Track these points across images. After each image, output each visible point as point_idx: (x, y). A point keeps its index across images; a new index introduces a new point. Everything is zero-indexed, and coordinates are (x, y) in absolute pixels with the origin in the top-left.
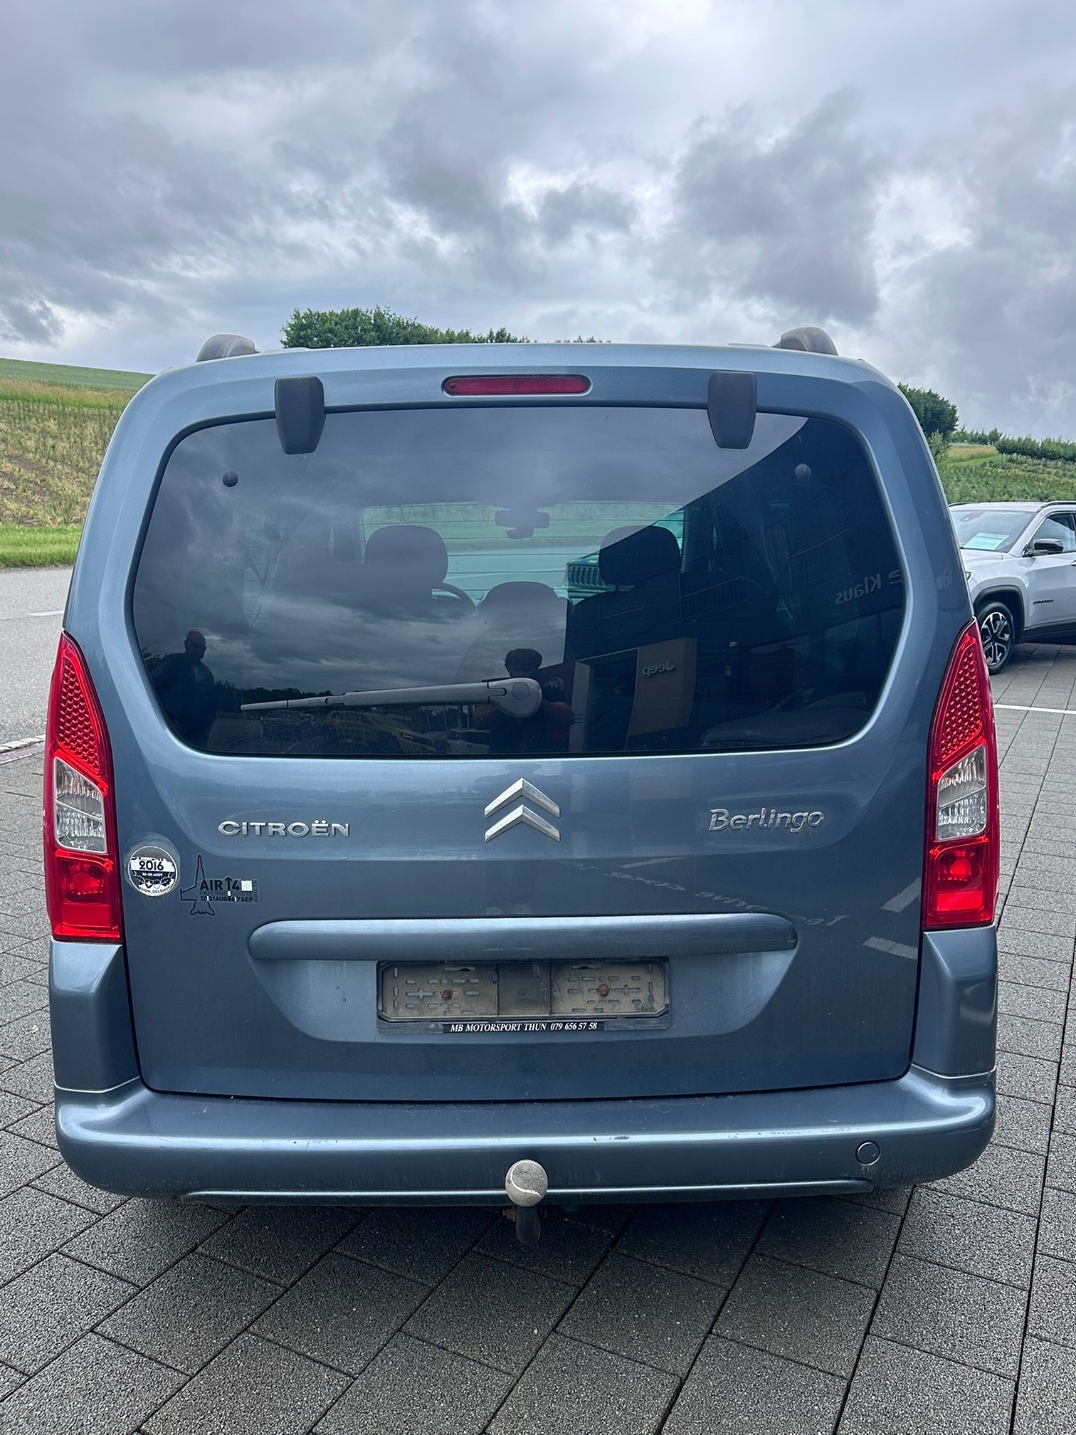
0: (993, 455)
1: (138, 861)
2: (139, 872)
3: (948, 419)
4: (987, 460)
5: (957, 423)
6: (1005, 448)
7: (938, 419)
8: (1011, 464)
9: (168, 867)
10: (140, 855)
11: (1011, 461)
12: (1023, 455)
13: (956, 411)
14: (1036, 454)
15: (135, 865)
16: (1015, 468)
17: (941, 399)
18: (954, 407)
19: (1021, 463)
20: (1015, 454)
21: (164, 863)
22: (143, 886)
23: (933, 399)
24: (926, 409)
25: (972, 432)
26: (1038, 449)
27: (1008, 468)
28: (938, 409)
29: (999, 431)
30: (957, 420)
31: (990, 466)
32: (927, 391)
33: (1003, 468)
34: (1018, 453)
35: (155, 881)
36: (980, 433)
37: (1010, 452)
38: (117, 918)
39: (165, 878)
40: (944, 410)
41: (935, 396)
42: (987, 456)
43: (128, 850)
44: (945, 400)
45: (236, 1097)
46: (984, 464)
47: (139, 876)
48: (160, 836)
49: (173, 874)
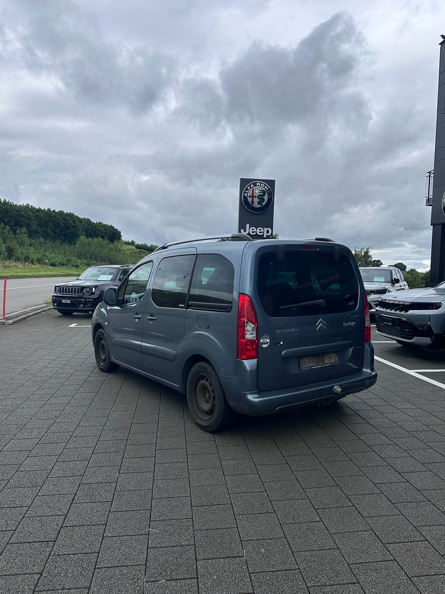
0: (134, 249)
1: (262, 340)
2: (262, 342)
3: (119, 235)
4: (132, 251)
5: (121, 237)
6: (138, 247)
7: (115, 235)
8: (141, 253)
9: (268, 341)
10: (263, 339)
11: (140, 251)
12: (144, 250)
13: (121, 233)
14: (149, 250)
15: (262, 341)
16: (143, 254)
17: (115, 228)
18: (120, 232)
19: (144, 253)
20: (141, 250)
21: (267, 340)
22: (263, 345)
23: (112, 228)
24: (110, 231)
25: (125, 241)
26: (149, 248)
27: (140, 254)
28: (114, 232)
29: (134, 241)
30: (121, 236)
31: (134, 253)
32: (110, 225)
33: (139, 254)
34: (142, 249)
35: (265, 344)
36: (128, 241)
37: (140, 249)
38: (257, 353)
39: (267, 343)
40: (116, 232)
41: (113, 227)
42: (132, 250)
43: (260, 338)
44: (117, 229)
45: (275, 389)
46: (132, 253)
47: (262, 343)
48: (266, 334)
49: (269, 342)
